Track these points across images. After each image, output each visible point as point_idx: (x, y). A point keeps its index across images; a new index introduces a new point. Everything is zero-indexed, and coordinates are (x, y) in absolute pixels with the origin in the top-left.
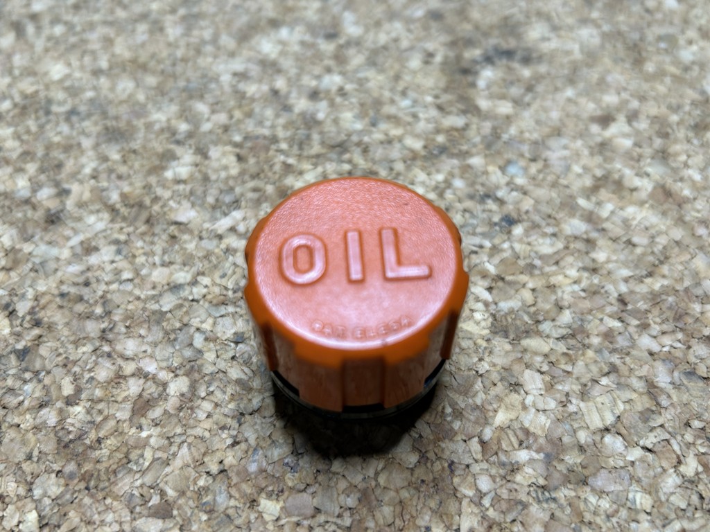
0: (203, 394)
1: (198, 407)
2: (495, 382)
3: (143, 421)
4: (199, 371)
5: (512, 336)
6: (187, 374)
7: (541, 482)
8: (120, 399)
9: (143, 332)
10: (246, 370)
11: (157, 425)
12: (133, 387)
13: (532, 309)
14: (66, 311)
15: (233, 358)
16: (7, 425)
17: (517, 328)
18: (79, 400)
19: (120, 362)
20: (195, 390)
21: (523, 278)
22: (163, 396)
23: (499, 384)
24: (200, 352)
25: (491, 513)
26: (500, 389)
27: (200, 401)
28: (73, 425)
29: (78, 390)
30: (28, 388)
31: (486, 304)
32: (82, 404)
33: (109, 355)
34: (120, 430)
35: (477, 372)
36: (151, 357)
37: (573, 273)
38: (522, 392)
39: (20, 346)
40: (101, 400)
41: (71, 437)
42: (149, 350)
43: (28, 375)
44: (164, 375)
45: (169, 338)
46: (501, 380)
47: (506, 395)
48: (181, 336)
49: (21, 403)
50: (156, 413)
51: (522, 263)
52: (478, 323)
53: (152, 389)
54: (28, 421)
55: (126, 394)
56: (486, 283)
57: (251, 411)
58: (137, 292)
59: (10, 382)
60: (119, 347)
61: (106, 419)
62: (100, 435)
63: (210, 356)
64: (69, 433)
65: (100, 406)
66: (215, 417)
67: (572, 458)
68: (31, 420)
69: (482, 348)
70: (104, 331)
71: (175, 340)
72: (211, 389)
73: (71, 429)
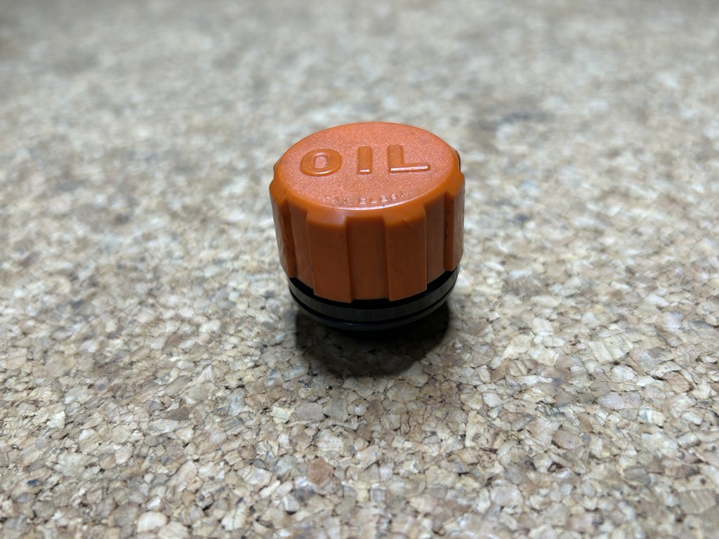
0: (232, 332)
1: (226, 341)
2: (505, 326)
3: (175, 350)
4: (231, 316)
5: (522, 294)
6: (219, 319)
7: (550, 400)
8: (156, 335)
9: (185, 290)
10: (273, 316)
11: (186, 353)
12: (169, 328)
13: (542, 277)
14: (121, 277)
15: (263, 308)
16: (53, 351)
17: (527, 289)
18: (120, 335)
19: (161, 310)
20: (225, 329)
21: (535, 256)
22: (196, 333)
23: (509, 327)
24: (234, 304)
25: (498, 423)
26: (510, 330)
27: (228, 336)
28: (111, 352)
29: (120, 329)
30: (77, 327)
31: (499, 273)
32: (122, 338)
33: (153, 306)
34: (152, 356)
35: (488, 320)
36: (190, 306)
37: (583, 252)
38: (532, 334)
39: (76, 299)
40: (139, 335)
41: (107, 360)
42: (188, 302)
43: (78, 318)
44: (199, 319)
45: (208, 295)
46: (511, 324)
47: (516, 336)
48: (219, 294)
49: (68, 337)
50: (188, 344)
51: (533, 246)
52: (490, 286)
53: (187, 328)
54: (71, 349)
55: (163, 331)
56: (500, 259)
57: (273, 343)
58: (185, 264)
59: (62, 323)
60: (162, 300)
61: (141, 348)
62: (133, 360)
63: (241, 307)
64: (106, 357)
65: (137, 340)
66: (240, 348)
67: (581, 383)
68: (75, 348)
69: (493, 302)
70: (151, 290)
71: (213, 296)
72: (239, 328)
73: (108, 354)
